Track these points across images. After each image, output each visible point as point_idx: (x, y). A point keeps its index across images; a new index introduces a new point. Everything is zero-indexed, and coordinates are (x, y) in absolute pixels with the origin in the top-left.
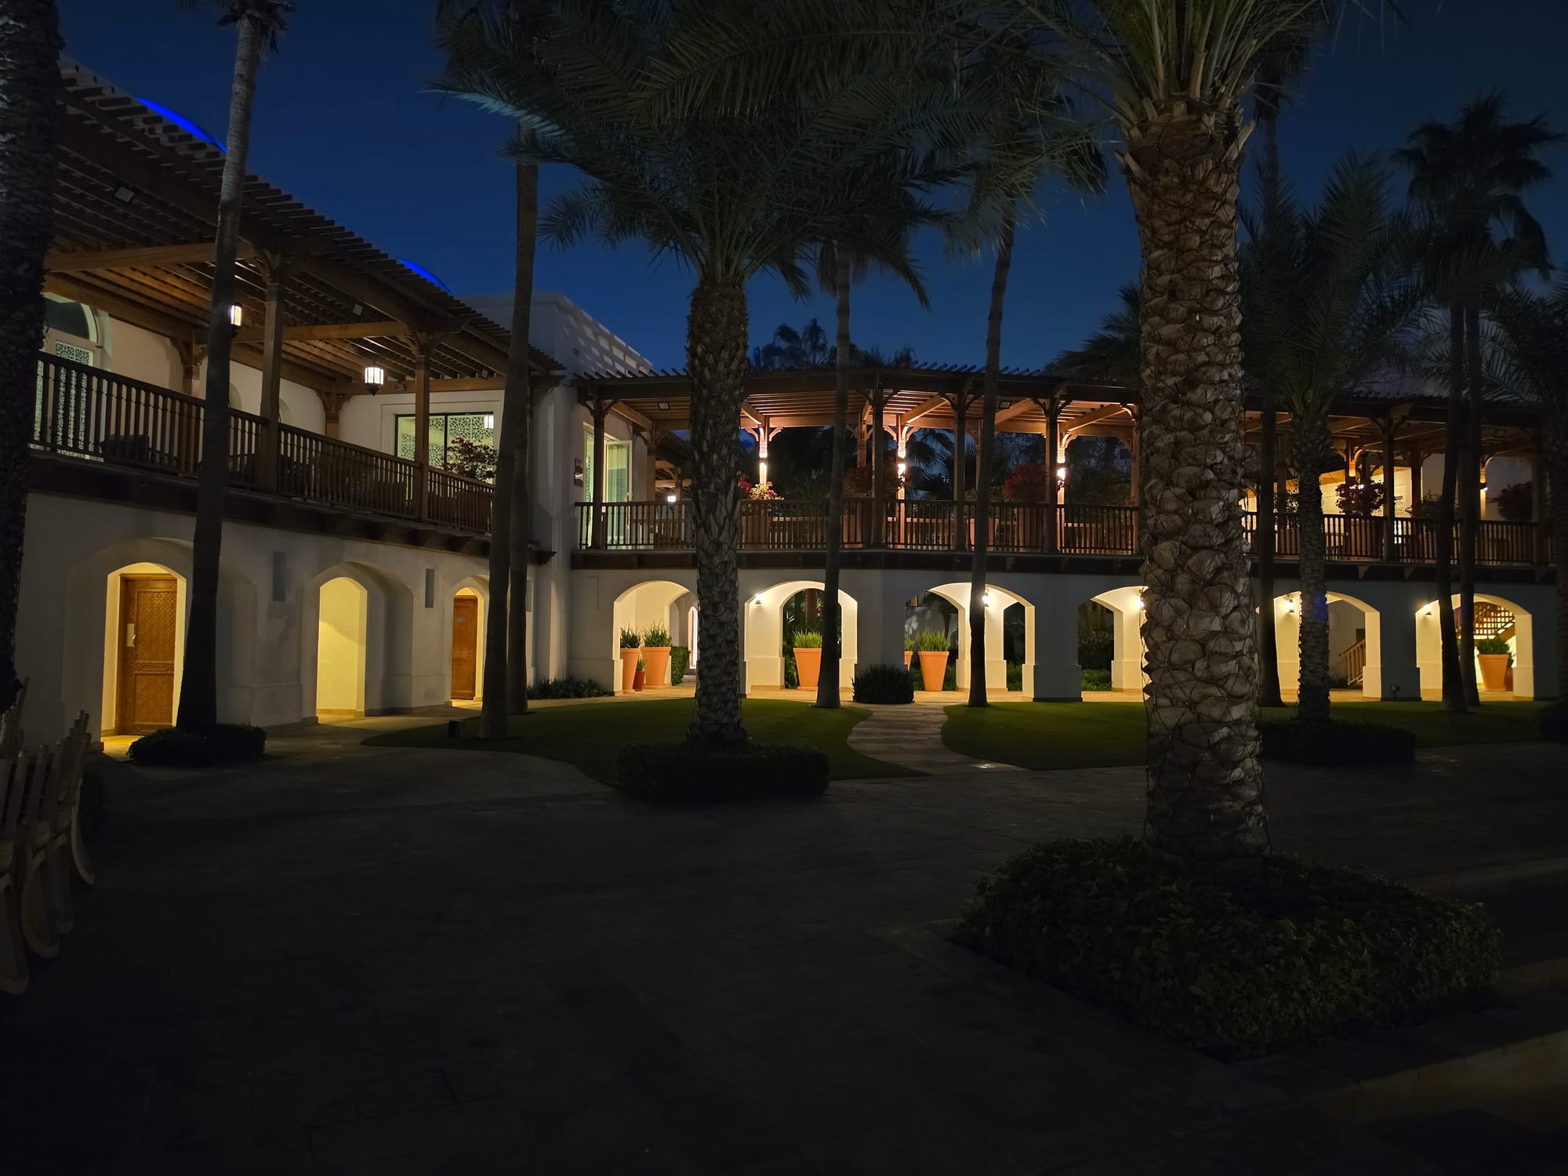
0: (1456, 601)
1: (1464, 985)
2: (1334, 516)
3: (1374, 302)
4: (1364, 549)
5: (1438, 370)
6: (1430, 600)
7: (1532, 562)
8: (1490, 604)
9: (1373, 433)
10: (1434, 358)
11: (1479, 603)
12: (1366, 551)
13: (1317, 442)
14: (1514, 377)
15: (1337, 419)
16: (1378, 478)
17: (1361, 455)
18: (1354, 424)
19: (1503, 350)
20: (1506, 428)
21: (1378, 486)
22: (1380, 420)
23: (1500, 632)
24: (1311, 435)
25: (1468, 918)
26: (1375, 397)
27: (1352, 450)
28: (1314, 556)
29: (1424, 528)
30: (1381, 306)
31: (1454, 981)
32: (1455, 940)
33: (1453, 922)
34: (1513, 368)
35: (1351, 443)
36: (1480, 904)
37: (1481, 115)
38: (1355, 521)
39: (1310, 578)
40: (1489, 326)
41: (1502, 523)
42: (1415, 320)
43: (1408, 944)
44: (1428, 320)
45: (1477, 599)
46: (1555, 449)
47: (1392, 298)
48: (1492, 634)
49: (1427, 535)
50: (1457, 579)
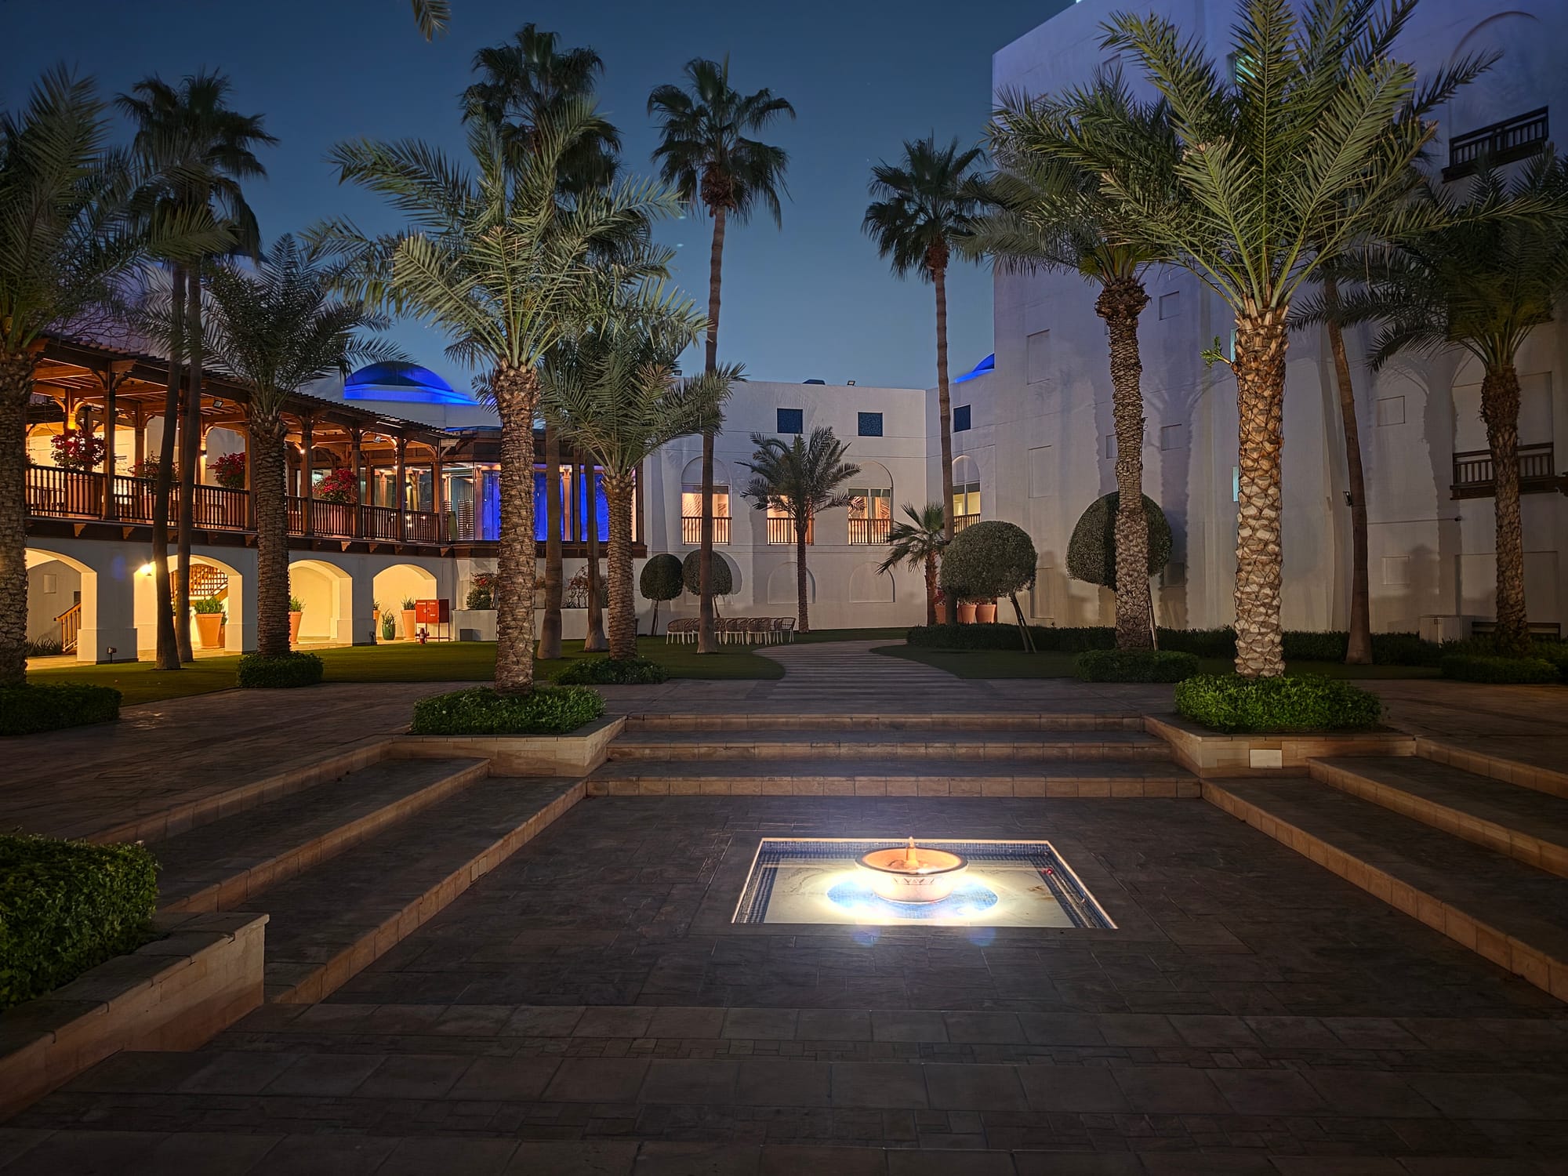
0: (173, 563)
1: (119, 929)
2: (48, 469)
3: (86, 238)
4: (81, 506)
5: (156, 326)
6: (149, 561)
7: (244, 527)
8: (208, 567)
9: (95, 386)
10: (151, 314)
11: (197, 566)
12: (84, 508)
13: (17, 377)
14: (226, 349)
15: (55, 365)
16: (99, 434)
17: (81, 409)
18: (76, 373)
19: (216, 321)
20: (224, 400)
21: (98, 441)
22: (101, 373)
23: (216, 592)
24: (10, 369)
25: (125, 859)
26: (97, 348)
27: (72, 401)
28: (11, 504)
29: (145, 488)
30: (94, 245)
31: (107, 927)
32: (109, 884)
33: (108, 866)
34: (225, 340)
35: (71, 393)
36: (140, 842)
37: (205, 92)
38: (72, 476)
39: (6, 529)
40: (207, 297)
41: (218, 489)
42: (128, 267)
43: (54, 901)
44: (142, 270)
45: (194, 560)
46: (259, 421)
47: (107, 241)
48: (209, 595)
49: (148, 496)
50: (175, 540)
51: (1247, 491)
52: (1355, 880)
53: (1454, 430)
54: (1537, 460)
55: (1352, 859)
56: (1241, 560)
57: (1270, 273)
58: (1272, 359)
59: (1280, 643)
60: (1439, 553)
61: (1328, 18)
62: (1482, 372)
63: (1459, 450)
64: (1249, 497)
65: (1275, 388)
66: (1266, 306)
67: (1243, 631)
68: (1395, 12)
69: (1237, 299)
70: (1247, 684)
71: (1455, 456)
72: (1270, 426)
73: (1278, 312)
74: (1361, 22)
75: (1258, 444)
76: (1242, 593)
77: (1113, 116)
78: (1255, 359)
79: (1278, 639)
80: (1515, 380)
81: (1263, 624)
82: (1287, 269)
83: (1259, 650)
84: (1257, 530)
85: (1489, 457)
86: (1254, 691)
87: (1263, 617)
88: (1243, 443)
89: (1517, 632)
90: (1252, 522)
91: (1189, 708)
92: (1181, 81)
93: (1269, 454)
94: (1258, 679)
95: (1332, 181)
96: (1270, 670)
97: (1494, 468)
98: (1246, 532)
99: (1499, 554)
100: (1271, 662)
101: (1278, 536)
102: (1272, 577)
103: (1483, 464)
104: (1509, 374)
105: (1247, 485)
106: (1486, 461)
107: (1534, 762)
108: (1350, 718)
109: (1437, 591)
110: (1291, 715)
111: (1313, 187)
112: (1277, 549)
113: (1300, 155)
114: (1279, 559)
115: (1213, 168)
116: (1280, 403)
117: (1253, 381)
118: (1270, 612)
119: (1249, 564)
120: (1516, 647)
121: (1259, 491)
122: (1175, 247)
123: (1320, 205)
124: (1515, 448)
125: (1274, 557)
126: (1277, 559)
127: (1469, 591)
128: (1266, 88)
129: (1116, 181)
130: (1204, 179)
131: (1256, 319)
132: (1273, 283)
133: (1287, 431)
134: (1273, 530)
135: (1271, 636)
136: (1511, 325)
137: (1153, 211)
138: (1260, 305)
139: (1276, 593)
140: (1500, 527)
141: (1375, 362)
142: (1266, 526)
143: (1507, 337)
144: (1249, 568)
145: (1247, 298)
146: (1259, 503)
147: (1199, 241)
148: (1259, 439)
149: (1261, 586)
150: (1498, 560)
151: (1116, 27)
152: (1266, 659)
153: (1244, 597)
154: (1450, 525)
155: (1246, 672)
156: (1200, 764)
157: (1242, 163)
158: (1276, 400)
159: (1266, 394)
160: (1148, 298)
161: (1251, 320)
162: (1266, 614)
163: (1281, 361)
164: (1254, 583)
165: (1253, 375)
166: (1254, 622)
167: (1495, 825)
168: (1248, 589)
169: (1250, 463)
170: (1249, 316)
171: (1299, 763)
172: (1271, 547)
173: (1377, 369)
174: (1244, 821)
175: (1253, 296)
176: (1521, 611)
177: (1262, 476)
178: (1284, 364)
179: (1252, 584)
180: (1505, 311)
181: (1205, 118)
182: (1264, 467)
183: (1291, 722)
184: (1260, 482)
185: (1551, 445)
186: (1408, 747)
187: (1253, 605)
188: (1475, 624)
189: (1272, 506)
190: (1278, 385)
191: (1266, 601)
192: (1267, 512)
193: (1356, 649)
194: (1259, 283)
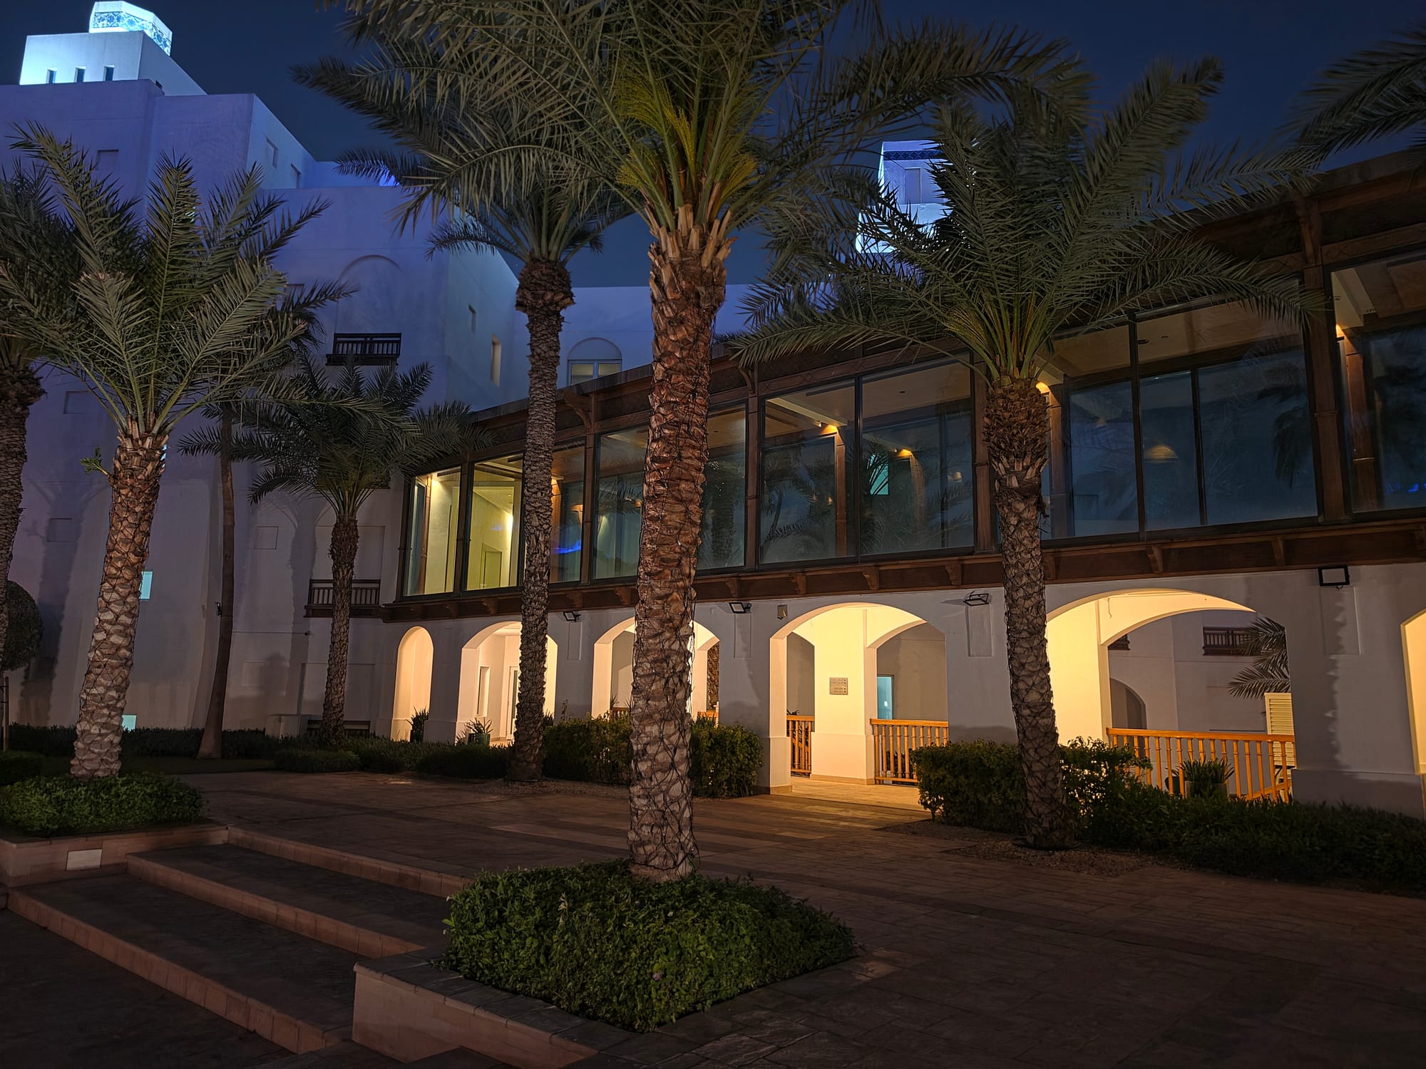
51: (107, 597)
52: (139, 970)
53: (313, 561)
54: (364, 591)
55: (138, 950)
56: (92, 662)
57: (156, 403)
58: (148, 479)
59: (120, 743)
60: (290, 662)
61: (229, 211)
62: (334, 520)
63: (315, 578)
64: (108, 603)
65: (147, 505)
66: (148, 431)
67: (83, 732)
68: (283, 228)
69: (122, 419)
70: (78, 786)
71: (312, 581)
72: (137, 539)
73: (158, 439)
74: (260, 223)
75: (123, 554)
76: (88, 694)
77: (16, 213)
78: (131, 476)
79: (117, 740)
80: (356, 530)
81: (104, 725)
82: (171, 403)
83: (96, 751)
84: (112, 634)
85: (331, 585)
86: (83, 793)
87: (106, 718)
88: (109, 551)
89: (335, 730)
90: (108, 627)
91: (12, 812)
92: (90, 209)
93: (133, 565)
94: (91, 779)
95: (217, 342)
96: (104, 771)
97: (334, 596)
98: (100, 636)
99: (330, 665)
100: (107, 762)
101: (132, 642)
102: (120, 679)
103: (326, 591)
104: (352, 524)
105: (107, 591)
106: (329, 589)
107: (311, 841)
108: (174, 813)
109: (284, 693)
110: (118, 814)
111: (200, 342)
112: (128, 654)
113: (192, 312)
114: (130, 663)
115: (112, 300)
116: (149, 521)
117: (126, 496)
118: (113, 713)
119: (99, 667)
120: (334, 742)
121: (119, 598)
122: (68, 356)
123: (205, 358)
124: (351, 581)
125: (124, 661)
126: (127, 663)
127: (307, 696)
128: (170, 246)
129: (9, 275)
130: (101, 304)
131: (137, 440)
132: (157, 414)
133: (153, 546)
134: (126, 636)
135: (111, 737)
136: (358, 487)
137: (47, 316)
138: (142, 429)
139: (122, 695)
140: (333, 643)
141: (257, 494)
142: (121, 631)
143: (354, 495)
144: (99, 671)
145: (132, 420)
146: (117, 609)
147: (90, 357)
148: (125, 549)
149: (108, 689)
150: (329, 670)
151: (32, 135)
152: (102, 760)
153: (89, 698)
154: (300, 638)
155: (80, 773)
156: (10, 872)
157: (140, 301)
158: (147, 517)
159: (137, 509)
160: (43, 392)
161: (132, 440)
162: (109, 716)
163: (155, 482)
164: (102, 685)
165: (127, 491)
166: (96, 723)
167: (267, 900)
168: (94, 691)
169: (114, 571)
170: (131, 437)
171: (117, 861)
172: (123, 651)
173: (256, 502)
174: (45, 928)
175: (137, 420)
176: (340, 712)
177: (122, 584)
178: (158, 485)
179: (99, 686)
180: (354, 476)
181: (111, 250)
182: (126, 576)
183: (116, 820)
184: (121, 590)
185: (378, 582)
186: (220, 836)
187: (97, 706)
188: (310, 722)
189: (129, 614)
190: (149, 503)
191: (110, 703)
192: (123, 618)
193: (208, 746)
194: (144, 409)
